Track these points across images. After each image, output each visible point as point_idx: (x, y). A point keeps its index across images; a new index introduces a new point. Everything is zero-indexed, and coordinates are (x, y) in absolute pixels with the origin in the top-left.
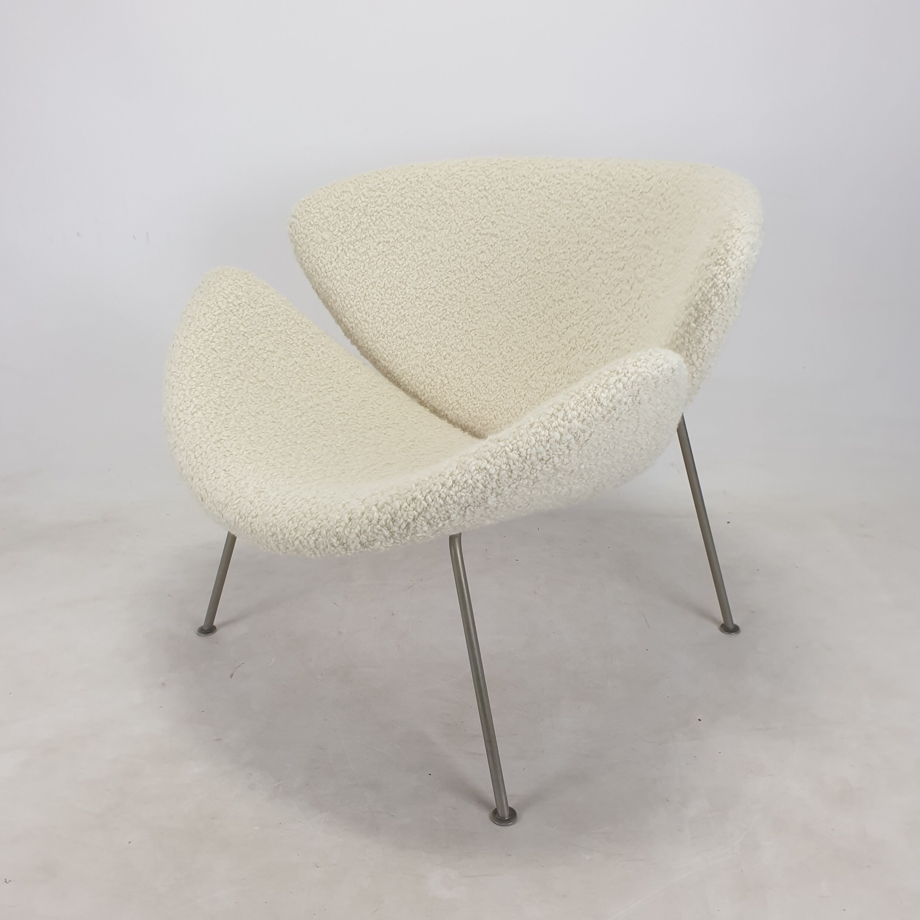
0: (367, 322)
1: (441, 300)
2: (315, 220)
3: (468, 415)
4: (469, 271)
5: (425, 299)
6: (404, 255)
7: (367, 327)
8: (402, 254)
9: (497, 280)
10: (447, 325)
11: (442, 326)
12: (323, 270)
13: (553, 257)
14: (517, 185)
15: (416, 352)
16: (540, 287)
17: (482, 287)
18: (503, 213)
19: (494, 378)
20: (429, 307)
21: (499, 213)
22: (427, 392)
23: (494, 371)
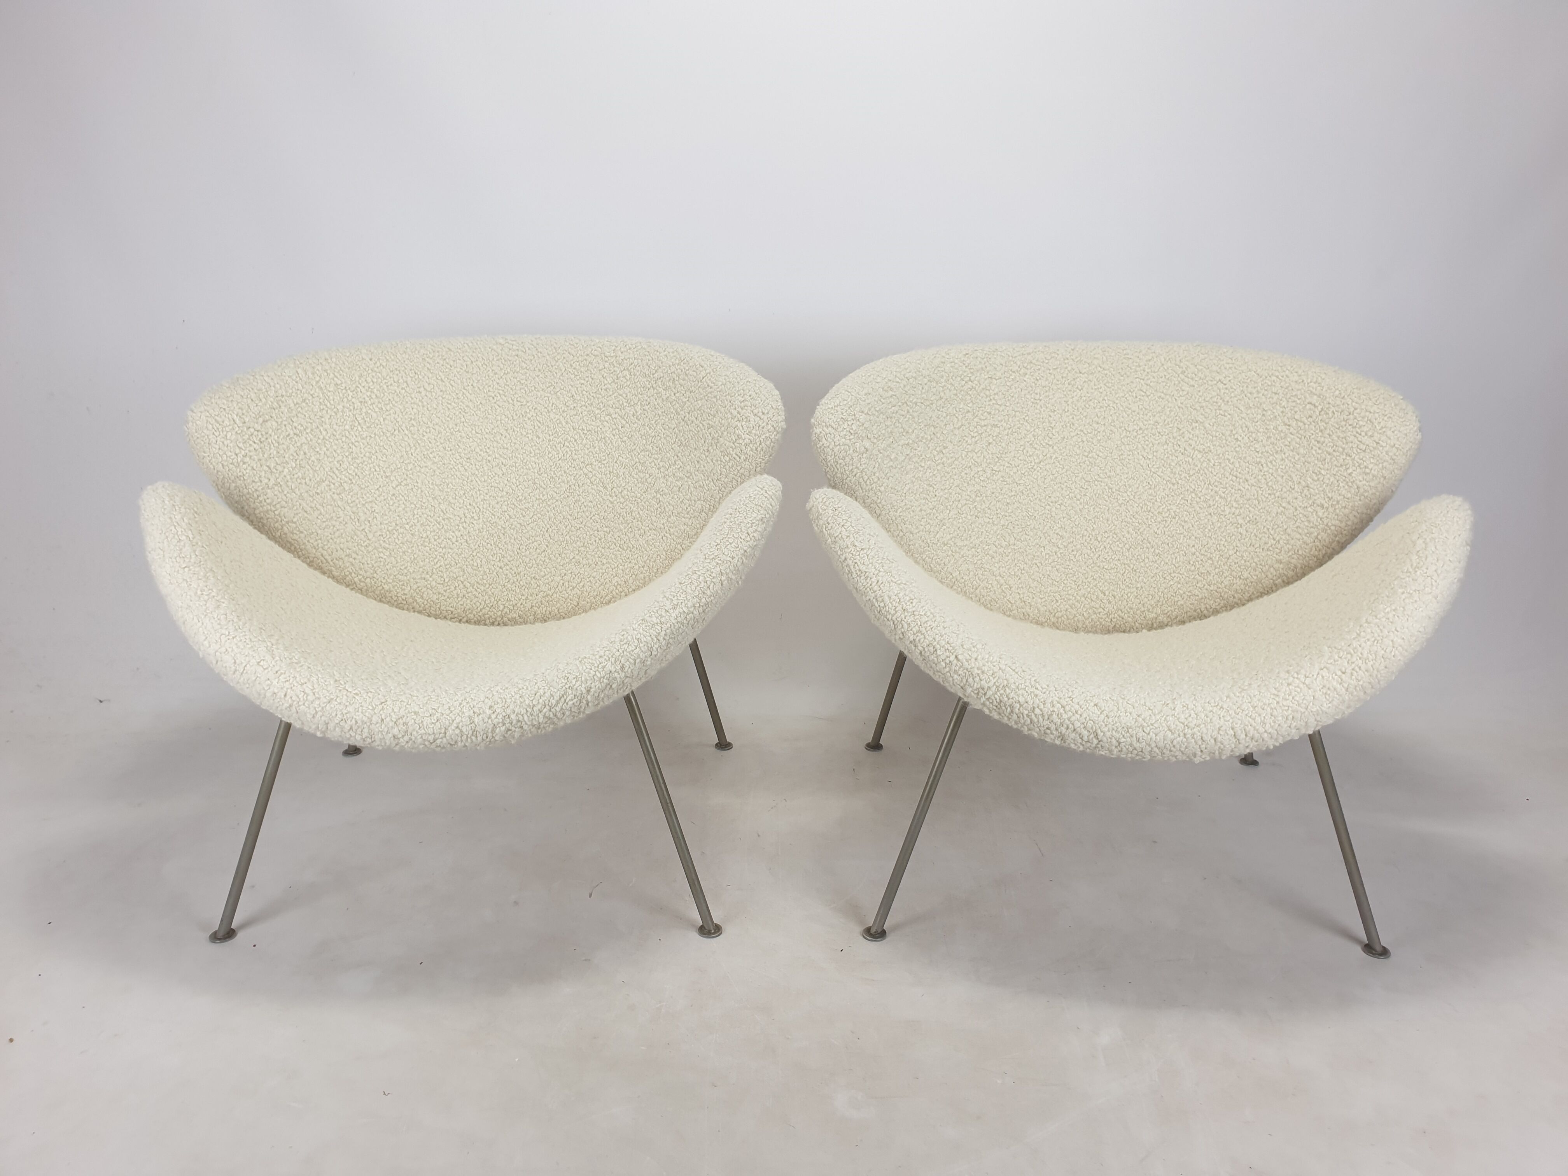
0: (911, 533)
1: (968, 498)
2: (854, 427)
3: (1037, 611)
4: (984, 465)
5: (953, 499)
6: (923, 456)
7: (912, 538)
8: (921, 455)
9: (1015, 470)
10: (983, 522)
11: (977, 524)
12: (868, 483)
13: (1066, 440)
14: (999, 374)
15: (963, 556)
16: (1064, 470)
17: (1001, 479)
18: (994, 402)
19: (1052, 567)
20: (960, 506)
21: (991, 403)
22: (983, 596)
23: (1050, 561)
